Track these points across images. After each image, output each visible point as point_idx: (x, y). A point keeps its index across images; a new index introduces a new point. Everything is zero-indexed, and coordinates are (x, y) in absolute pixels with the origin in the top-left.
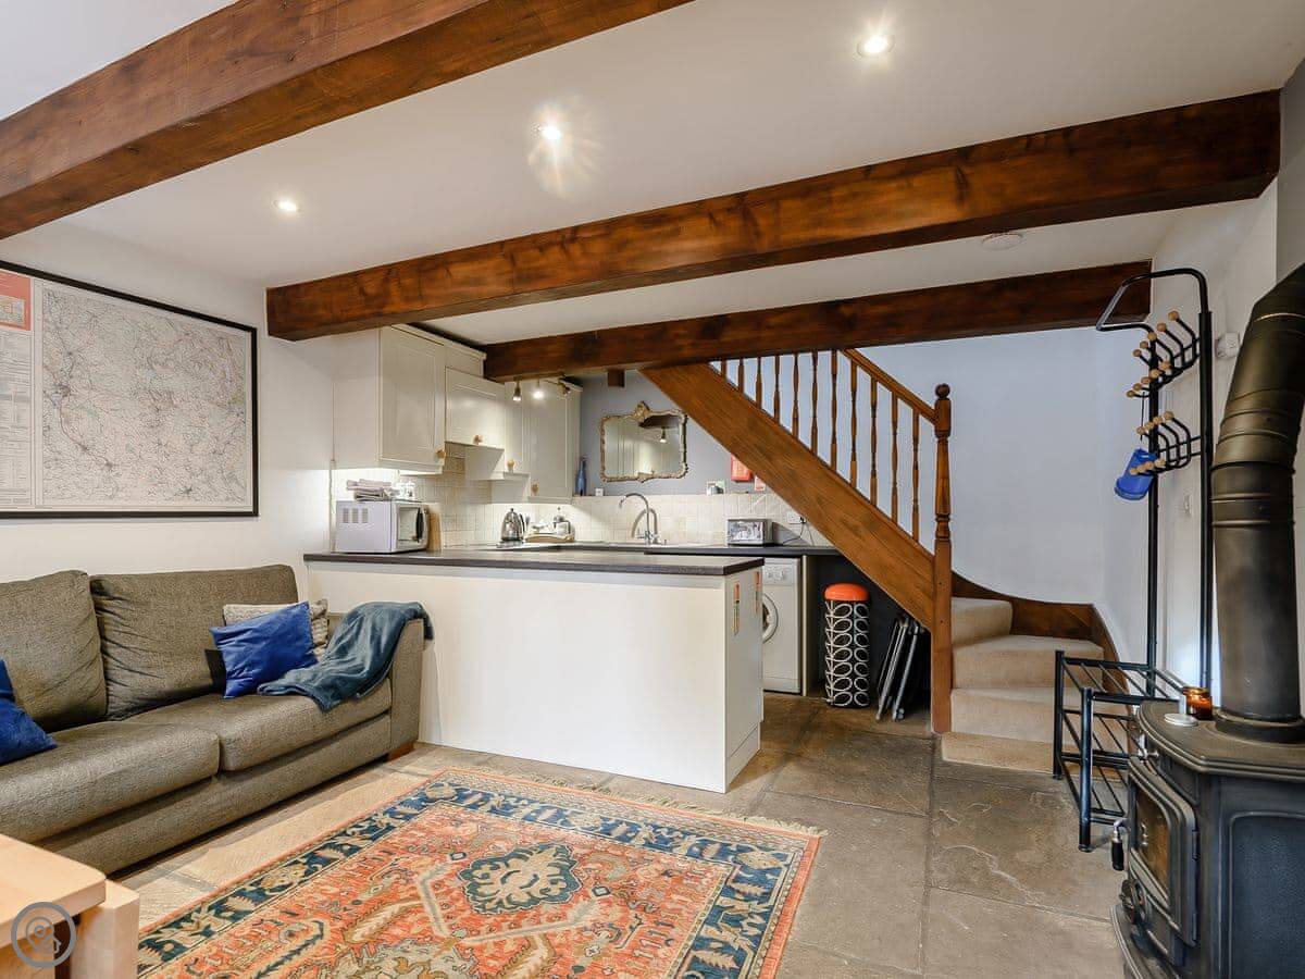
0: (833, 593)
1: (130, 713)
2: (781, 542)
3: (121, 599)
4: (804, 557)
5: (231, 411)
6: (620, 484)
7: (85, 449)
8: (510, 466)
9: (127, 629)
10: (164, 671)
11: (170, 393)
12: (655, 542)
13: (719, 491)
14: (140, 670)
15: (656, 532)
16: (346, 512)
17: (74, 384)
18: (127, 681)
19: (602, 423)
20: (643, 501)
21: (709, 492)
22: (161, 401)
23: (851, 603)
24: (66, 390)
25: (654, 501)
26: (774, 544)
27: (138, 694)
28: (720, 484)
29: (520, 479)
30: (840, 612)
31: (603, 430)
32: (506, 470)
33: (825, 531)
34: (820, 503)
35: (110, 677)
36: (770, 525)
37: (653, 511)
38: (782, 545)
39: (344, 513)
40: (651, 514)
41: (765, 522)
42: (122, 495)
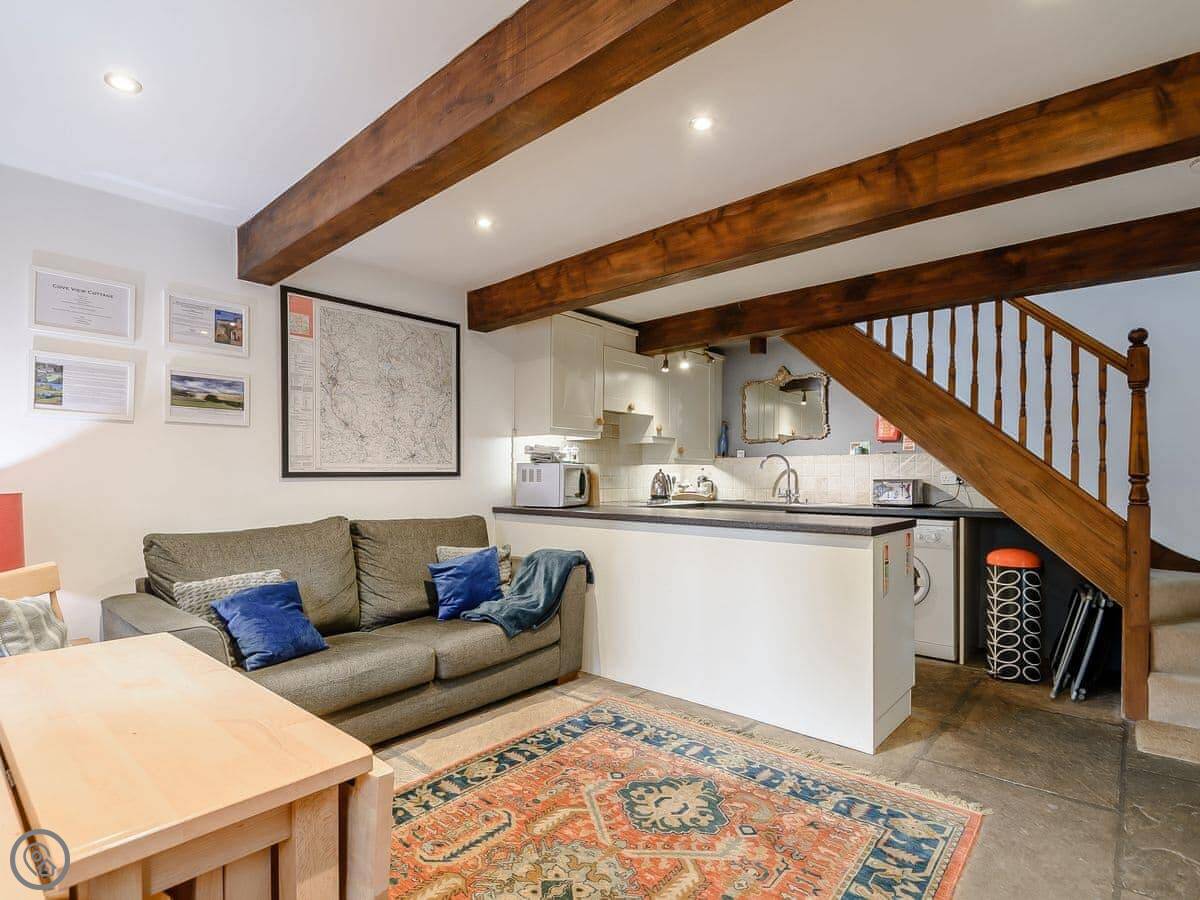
0: (995, 558)
1: (375, 627)
2: (933, 502)
3: (368, 538)
4: (962, 520)
5: (442, 392)
6: (762, 446)
7: (347, 425)
8: (659, 431)
9: (373, 562)
10: (395, 595)
11: (401, 380)
12: (797, 501)
13: (864, 451)
14: (381, 593)
15: (797, 492)
16: (524, 472)
17: (341, 377)
18: (372, 602)
19: (744, 388)
20: (782, 461)
21: (852, 452)
22: (395, 386)
23: (1020, 570)
24: (334, 381)
25: (795, 461)
26: (926, 505)
27: (379, 612)
28: (865, 445)
29: (666, 442)
30: (1006, 579)
31: (744, 395)
32: (656, 435)
33: (987, 492)
34: (981, 462)
35: (363, 598)
36: (920, 485)
37: (793, 471)
38: (934, 506)
39: (523, 474)
40: (792, 476)
41: (915, 482)
42: (370, 459)
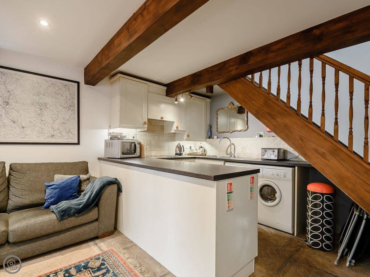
0: (311, 187)
1: (13, 211)
3: (16, 171)
4: (296, 167)
5: (69, 109)
7: (14, 122)
8: (177, 127)
9: (17, 182)
10: (27, 197)
11: (46, 104)
12: (234, 157)
13: (261, 136)
14: (19, 196)
15: (235, 153)
17: (11, 101)
18: (13, 199)
19: (217, 111)
20: (229, 140)
21: (256, 137)
22: (43, 107)
23: (322, 194)
24: (7, 103)
25: (233, 140)
26: (285, 160)
27: (16, 204)
28: (262, 133)
29: (182, 132)
30: (315, 198)
31: (217, 114)
32: (176, 129)
35: (10, 198)
36: (282, 151)
37: (234, 144)
38: (288, 160)
40: (233, 146)
41: (279, 150)
42: (27, 137)
